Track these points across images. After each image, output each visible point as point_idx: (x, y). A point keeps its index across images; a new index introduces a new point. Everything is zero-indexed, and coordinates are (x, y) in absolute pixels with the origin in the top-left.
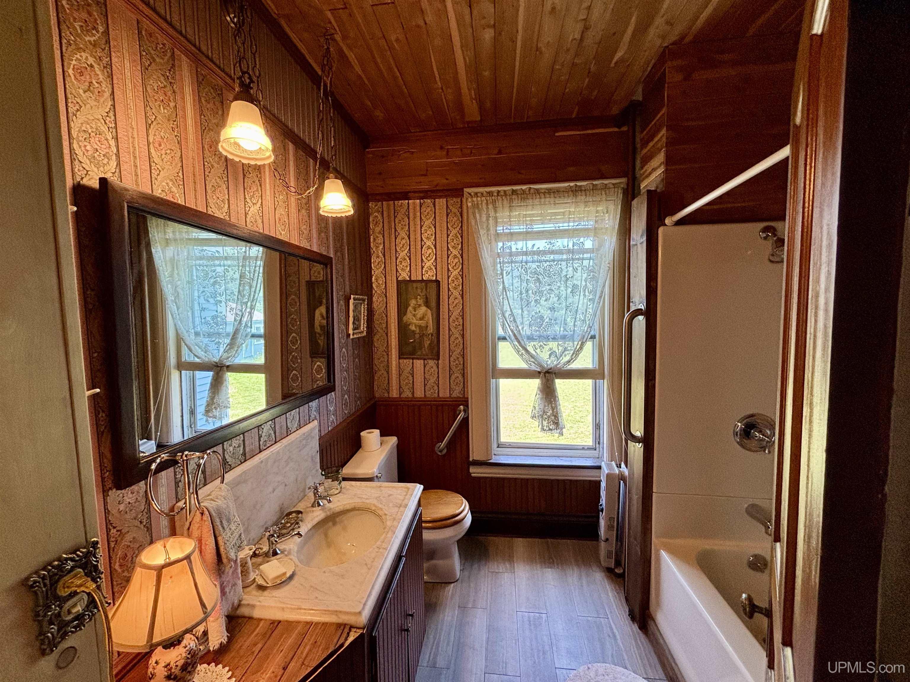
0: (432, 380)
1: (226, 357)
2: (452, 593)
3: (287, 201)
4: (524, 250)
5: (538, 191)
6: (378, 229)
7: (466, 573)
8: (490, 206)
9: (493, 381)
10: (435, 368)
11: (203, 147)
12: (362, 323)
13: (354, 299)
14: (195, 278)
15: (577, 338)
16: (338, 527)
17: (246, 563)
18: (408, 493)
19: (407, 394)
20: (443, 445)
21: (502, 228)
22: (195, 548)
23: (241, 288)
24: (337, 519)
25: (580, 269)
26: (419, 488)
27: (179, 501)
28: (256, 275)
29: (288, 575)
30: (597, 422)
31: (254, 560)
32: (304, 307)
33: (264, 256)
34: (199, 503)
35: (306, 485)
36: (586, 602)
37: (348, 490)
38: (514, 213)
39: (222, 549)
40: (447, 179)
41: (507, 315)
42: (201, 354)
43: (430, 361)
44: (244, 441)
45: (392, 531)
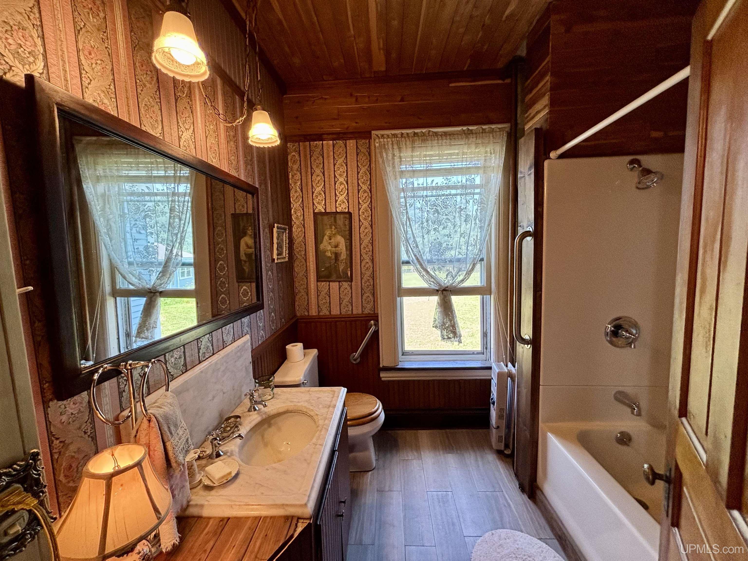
0: (347, 299)
1: (159, 284)
2: (370, 481)
3: (217, 130)
4: (425, 185)
5: (436, 134)
6: (296, 167)
7: (381, 462)
8: (395, 147)
9: (398, 299)
10: (349, 288)
11: (134, 64)
12: (284, 250)
13: (278, 228)
14: (126, 211)
15: (469, 261)
16: (272, 430)
17: (192, 466)
18: (335, 396)
19: (325, 312)
20: (357, 355)
21: (405, 166)
22: (145, 454)
23: (171, 221)
24: (272, 422)
25: (471, 201)
26: (344, 390)
27: (124, 410)
28: (185, 208)
29: (233, 474)
30: (485, 330)
31: (199, 462)
32: (230, 238)
33: (192, 192)
34: (146, 410)
35: (241, 392)
36: (484, 479)
37: (279, 395)
38: (416, 154)
39: (171, 454)
40: (356, 123)
41: (410, 242)
42: (134, 280)
43: (344, 283)
44: (184, 352)
45: (325, 428)
